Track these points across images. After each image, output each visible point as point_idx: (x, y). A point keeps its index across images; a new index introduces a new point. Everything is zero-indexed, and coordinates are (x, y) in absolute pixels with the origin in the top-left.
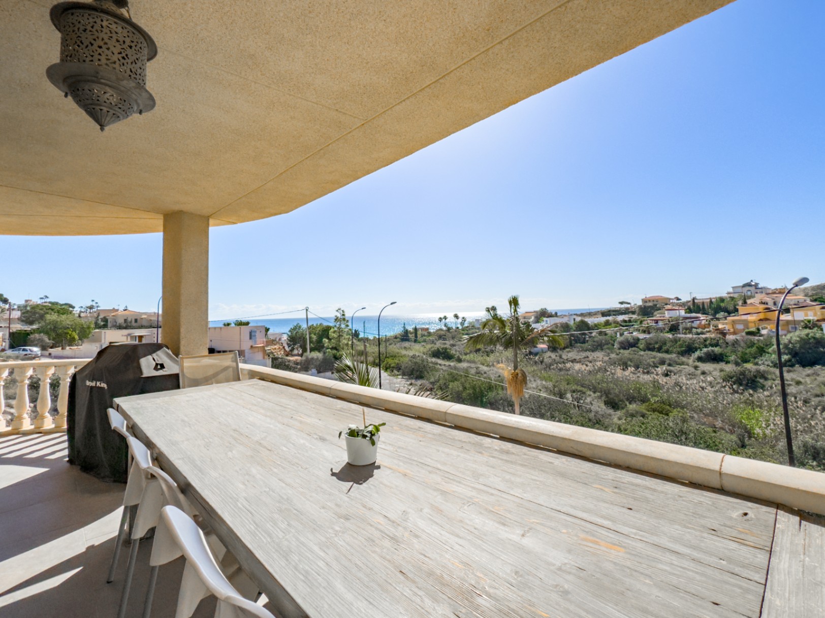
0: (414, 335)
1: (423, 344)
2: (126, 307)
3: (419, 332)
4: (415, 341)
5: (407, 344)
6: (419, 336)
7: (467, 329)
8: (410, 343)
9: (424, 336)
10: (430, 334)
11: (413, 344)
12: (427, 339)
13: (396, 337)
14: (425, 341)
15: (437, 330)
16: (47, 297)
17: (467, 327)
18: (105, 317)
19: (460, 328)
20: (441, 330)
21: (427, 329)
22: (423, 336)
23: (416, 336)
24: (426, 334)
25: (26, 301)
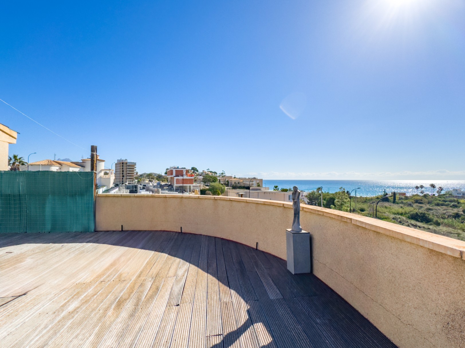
0: (393, 198)
1: (401, 205)
2: (235, 176)
3: (397, 196)
4: (394, 202)
5: (386, 204)
6: (397, 199)
7: (444, 196)
8: (390, 204)
9: (402, 199)
10: (407, 198)
11: (392, 204)
12: (405, 201)
13: (378, 198)
14: (402, 203)
15: (414, 196)
16: (209, 169)
17: (444, 195)
18: (228, 180)
19: (437, 195)
20: (417, 195)
21: (404, 194)
22: (400, 199)
23: (395, 199)
24: (403, 197)
25: (203, 171)
